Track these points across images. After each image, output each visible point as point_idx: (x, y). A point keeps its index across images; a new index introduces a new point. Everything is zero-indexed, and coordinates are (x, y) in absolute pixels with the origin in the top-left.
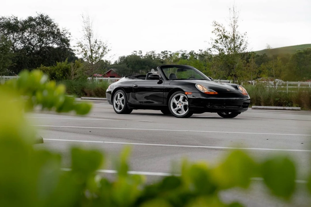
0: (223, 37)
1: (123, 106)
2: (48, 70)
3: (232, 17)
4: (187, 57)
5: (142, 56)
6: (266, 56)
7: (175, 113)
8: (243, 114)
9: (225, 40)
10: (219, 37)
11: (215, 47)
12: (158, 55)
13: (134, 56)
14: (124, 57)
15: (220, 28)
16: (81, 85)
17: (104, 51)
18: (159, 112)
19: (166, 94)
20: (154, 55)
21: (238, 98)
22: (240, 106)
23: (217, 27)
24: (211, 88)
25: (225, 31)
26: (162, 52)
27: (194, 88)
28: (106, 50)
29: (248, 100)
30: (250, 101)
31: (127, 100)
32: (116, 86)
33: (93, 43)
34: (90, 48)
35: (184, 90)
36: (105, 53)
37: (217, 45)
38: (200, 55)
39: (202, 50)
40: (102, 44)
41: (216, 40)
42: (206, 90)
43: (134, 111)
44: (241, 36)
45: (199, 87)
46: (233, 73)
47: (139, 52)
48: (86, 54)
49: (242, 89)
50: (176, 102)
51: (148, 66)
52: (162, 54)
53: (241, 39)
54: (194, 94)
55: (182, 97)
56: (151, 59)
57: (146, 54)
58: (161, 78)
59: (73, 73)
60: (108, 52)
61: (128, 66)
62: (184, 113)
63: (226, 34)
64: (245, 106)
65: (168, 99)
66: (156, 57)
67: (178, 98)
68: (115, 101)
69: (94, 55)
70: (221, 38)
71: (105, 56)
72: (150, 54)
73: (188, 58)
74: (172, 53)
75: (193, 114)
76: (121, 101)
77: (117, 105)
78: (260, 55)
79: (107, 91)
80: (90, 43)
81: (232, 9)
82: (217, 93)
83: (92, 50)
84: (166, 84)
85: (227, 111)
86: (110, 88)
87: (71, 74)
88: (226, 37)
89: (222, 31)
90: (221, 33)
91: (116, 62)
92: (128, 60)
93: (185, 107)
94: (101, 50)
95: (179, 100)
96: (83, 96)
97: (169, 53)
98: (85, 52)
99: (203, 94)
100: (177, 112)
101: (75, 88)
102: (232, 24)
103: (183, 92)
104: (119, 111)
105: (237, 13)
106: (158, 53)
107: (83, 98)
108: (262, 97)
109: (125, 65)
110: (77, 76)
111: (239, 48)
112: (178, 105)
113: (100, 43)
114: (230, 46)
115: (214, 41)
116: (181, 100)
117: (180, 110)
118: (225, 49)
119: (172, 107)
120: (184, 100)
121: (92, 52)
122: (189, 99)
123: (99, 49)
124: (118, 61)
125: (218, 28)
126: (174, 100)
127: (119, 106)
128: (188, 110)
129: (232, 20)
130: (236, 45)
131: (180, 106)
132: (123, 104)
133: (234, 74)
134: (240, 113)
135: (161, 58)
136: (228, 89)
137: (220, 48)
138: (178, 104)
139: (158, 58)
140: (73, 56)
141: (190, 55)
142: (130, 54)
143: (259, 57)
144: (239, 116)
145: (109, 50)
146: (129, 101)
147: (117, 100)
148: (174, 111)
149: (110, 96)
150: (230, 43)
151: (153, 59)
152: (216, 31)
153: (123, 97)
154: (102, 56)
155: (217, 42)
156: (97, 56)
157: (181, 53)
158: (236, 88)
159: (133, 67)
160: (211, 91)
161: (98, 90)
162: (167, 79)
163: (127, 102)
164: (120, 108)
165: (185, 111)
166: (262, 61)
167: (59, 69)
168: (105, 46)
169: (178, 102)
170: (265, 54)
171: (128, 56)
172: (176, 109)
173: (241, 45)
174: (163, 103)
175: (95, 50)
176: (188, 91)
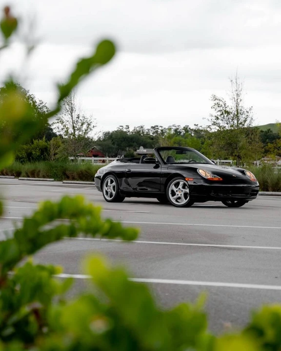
0: (224, 113)
1: (114, 193)
2: (24, 149)
3: (234, 90)
4: (180, 133)
5: (129, 131)
6: (271, 131)
7: (174, 201)
8: (251, 203)
9: (227, 116)
10: (219, 113)
11: (215, 125)
12: (147, 131)
13: (120, 132)
14: (109, 133)
15: (221, 103)
16: (63, 167)
17: (88, 127)
18: (155, 200)
19: (163, 180)
20: (143, 130)
21: (245, 185)
22: (248, 194)
23: (217, 101)
24: (214, 173)
25: (226, 106)
26: (152, 127)
27: (195, 173)
28: (91, 127)
29: (256, 187)
30: (259, 188)
31: (119, 187)
32: (106, 170)
33: (75, 118)
34: (72, 124)
35: (184, 175)
36: (89, 130)
37: (218, 121)
38: (195, 131)
39: (197, 125)
40: (86, 120)
41: (216, 116)
42: (209, 176)
43: (127, 199)
44: (245, 111)
45: (201, 172)
46: (236, 153)
47: (125, 127)
48: (67, 132)
49: (250, 175)
50: (175, 189)
51: (136, 143)
52: (151, 129)
53: (246, 115)
54: (195, 181)
55: (181, 183)
56: (140, 135)
57: (133, 129)
58: (158, 161)
59: (52, 152)
60: (93, 128)
61: (113, 144)
62: (184, 201)
63: (228, 109)
64: (254, 193)
65: (166, 185)
66: (145, 133)
67: (177, 185)
68: (105, 188)
69: (77, 133)
70: (222, 114)
71: (89, 133)
72: (138, 129)
73: (182, 134)
74: (163, 128)
75: (195, 203)
76: (112, 188)
77: (107, 192)
78: (264, 130)
79: (96, 175)
80: (72, 118)
81: (234, 81)
82: (221, 179)
83: (74, 127)
84: (163, 169)
85: (233, 200)
86: (100, 173)
87: (51, 154)
88: (228, 113)
89: (223, 106)
90: (221, 108)
91: (99, 139)
92: (113, 136)
93: (186, 195)
94: (85, 127)
95: (179, 187)
96: (65, 180)
97: (160, 128)
98: (66, 129)
99: (206, 180)
100: (177, 201)
101: (56, 170)
102: (234, 98)
103: (184, 178)
104: (109, 199)
105: (240, 85)
106: (147, 128)
107: (64, 181)
108: (269, 181)
109: (110, 142)
110: (57, 156)
111: (243, 125)
112: (177, 193)
113: (83, 118)
114: (232, 123)
115: (214, 118)
116: (180, 186)
117: (179, 198)
118: (227, 125)
119: (170, 195)
120: (184, 187)
121: (74, 130)
122: (190, 187)
123: (82, 125)
124: (102, 137)
125: (218, 103)
126: (173, 187)
127: (109, 193)
128: (189, 198)
129: (235, 93)
130: (239, 122)
131: (180, 193)
132: (114, 191)
133: (237, 155)
134: (247, 202)
135: (151, 134)
136: (234, 174)
137: (221, 125)
138: (177, 191)
139: (148, 134)
140: (50, 131)
141: (184, 131)
142: (116, 130)
143: (263, 133)
144: (246, 205)
145: (94, 127)
146: (121, 188)
147: (107, 186)
148: (172, 199)
149: (100, 181)
150: (233, 119)
151: (142, 135)
152: (216, 106)
153: (114, 184)
154: (86, 133)
155: (217, 118)
156: (81, 133)
157: (174, 128)
158: (243, 172)
159: (118, 145)
160: (215, 177)
161: (82, 172)
162: (165, 163)
163: (118, 188)
164: (111, 196)
165: (186, 199)
166: (266, 137)
167: (36, 148)
168: (89, 122)
169: (177, 189)
170: (269, 129)
171: (113, 132)
172: (175, 197)
173: (245, 121)
174: (160, 190)
175: (78, 127)
176: (189, 177)
